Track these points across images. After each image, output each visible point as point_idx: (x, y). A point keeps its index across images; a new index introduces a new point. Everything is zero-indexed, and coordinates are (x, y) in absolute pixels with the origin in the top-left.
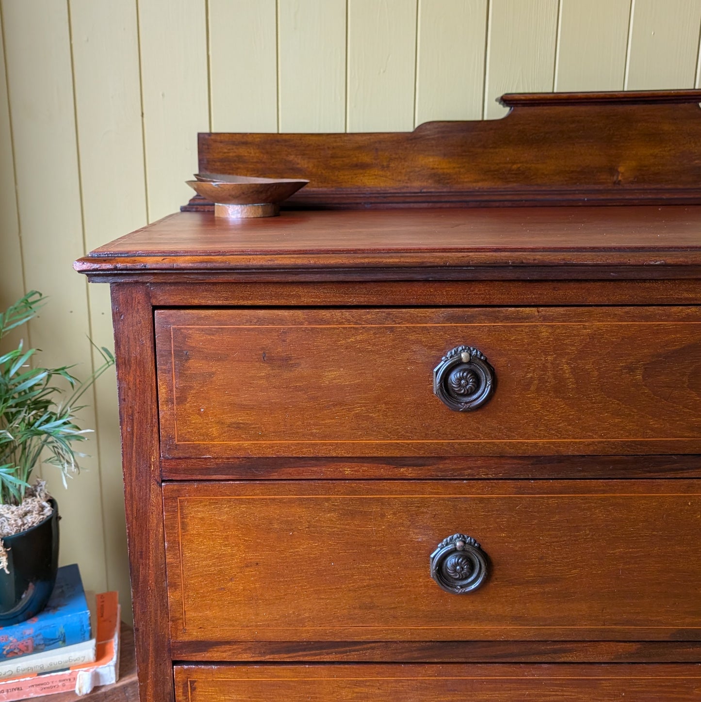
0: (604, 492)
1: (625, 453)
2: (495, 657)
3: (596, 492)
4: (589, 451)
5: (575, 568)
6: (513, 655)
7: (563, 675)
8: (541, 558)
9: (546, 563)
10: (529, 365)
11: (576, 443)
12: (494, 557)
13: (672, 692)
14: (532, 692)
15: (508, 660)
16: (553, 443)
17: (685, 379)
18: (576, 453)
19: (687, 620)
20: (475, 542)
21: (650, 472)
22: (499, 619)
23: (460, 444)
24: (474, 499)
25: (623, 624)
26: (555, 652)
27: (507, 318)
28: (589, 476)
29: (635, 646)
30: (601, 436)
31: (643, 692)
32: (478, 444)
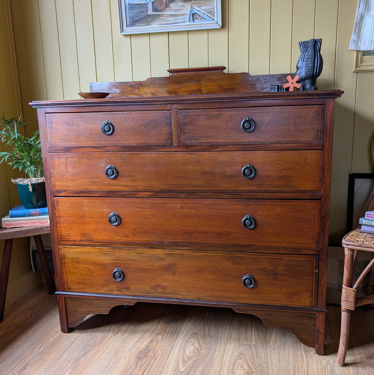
0: (140, 155)
1: (143, 145)
2: (122, 196)
3: (139, 155)
4: (135, 145)
5: (136, 173)
6: (126, 195)
7: (137, 200)
8: (129, 171)
9: (130, 172)
10: (121, 125)
11: (132, 143)
12: (118, 170)
13: (162, 205)
14: (131, 204)
15: (125, 196)
16: (128, 143)
17: (153, 128)
18: (133, 145)
19: (162, 187)
20: (114, 167)
21: (149, 150)
22: (121, 186)
23: (108, 143)
24: (113, 157)
25: (148, 187)
26: (135, 194)
27: (115, 114)
28: (136, 151)
29: (152, 193)
30: (138, 141)
31: (155, 205)
32: (112, 143)
